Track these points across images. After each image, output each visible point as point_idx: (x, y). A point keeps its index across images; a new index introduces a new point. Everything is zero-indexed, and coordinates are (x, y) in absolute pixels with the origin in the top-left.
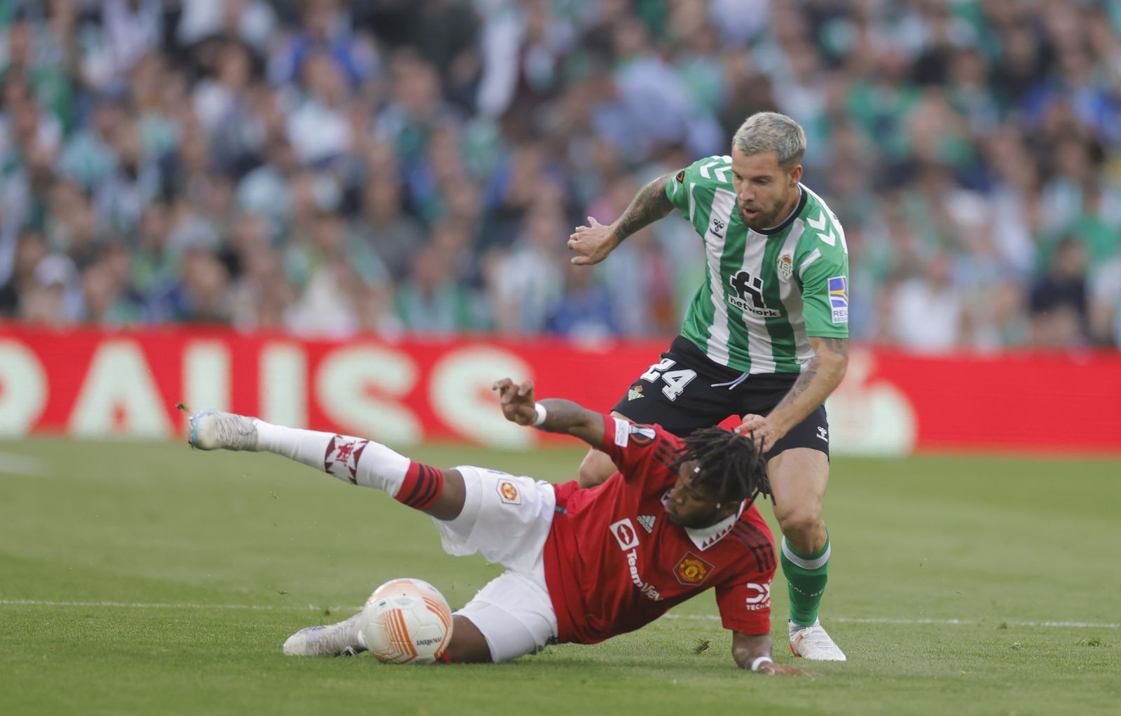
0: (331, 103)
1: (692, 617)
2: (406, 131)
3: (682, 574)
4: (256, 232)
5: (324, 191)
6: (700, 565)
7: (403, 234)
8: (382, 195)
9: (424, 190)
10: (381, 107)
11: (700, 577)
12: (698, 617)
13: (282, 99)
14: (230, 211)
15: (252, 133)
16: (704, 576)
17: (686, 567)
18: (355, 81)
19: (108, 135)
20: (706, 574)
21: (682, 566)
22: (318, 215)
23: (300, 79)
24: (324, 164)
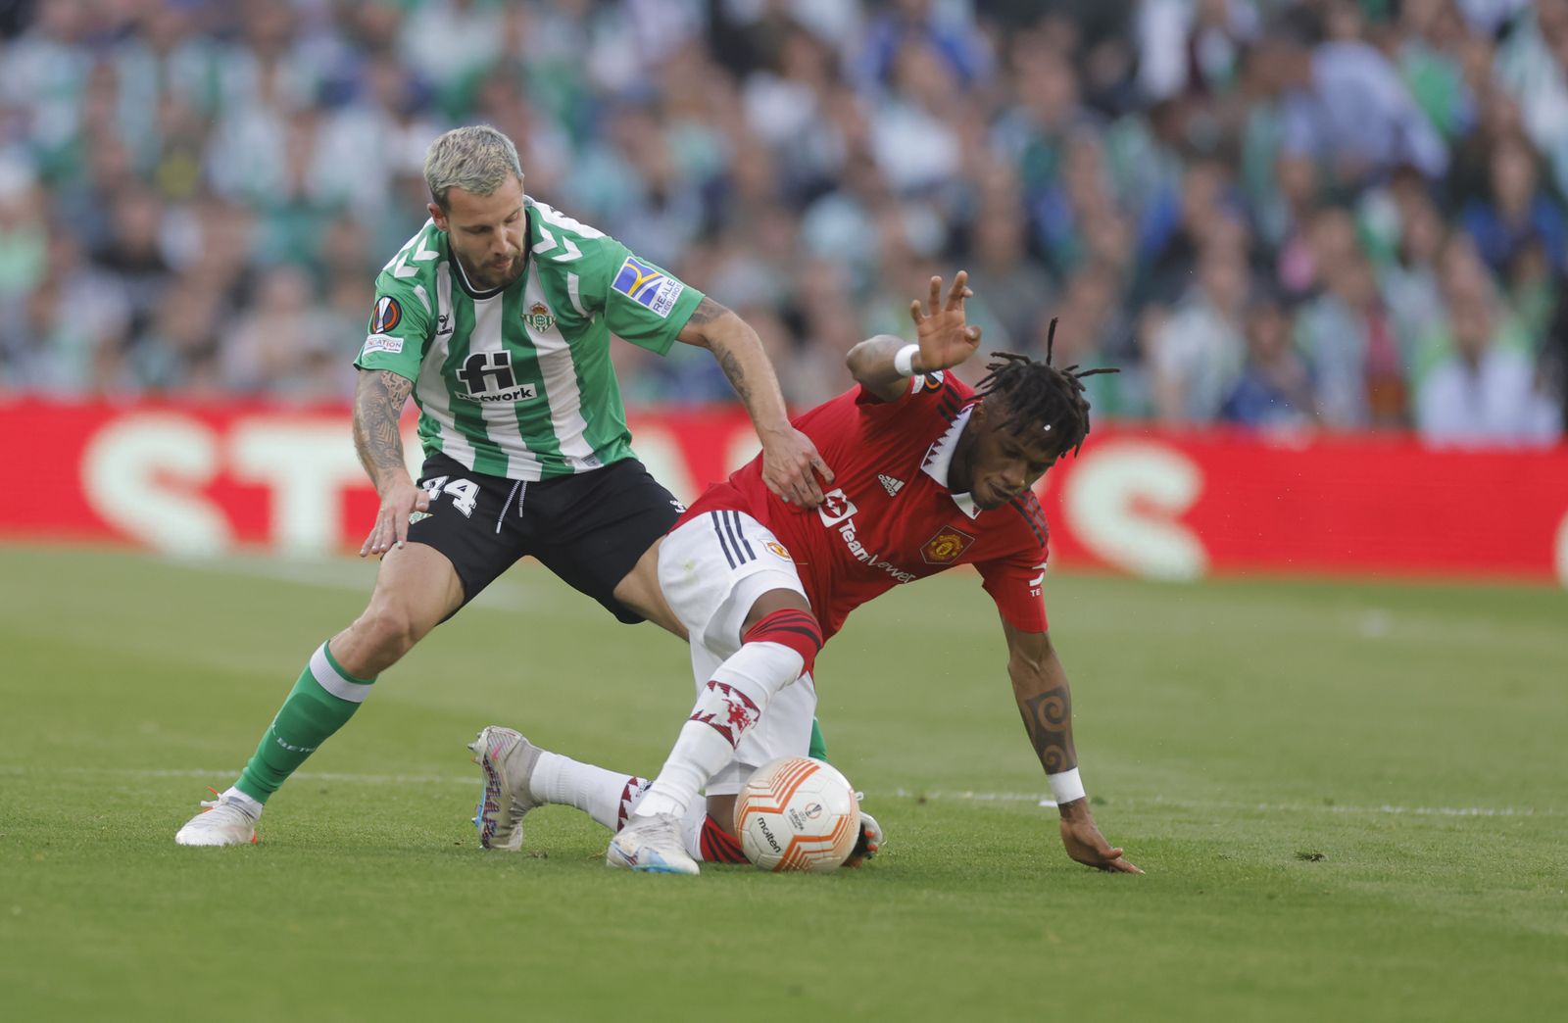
0: (935, 110)
1: (1421, 811)
2: (1032, 151)
3: (932, 553)
4: (828, 284)
5: (921, 229)
6: (957, 540)
7: (1028, 288)
8: (1000, 233)
9: (1058, 227)
10: (995, 115)
11: (954, 554)
12: (1429, 811)
13: (864, 101)
14: (795, 256)
15: (826, 150)
16: (958, 554)
17: (939, 544)
18: (964, 78)
19: (630, 151)
20: (962, 550)
21: (934, 544)
22: (917, 262)
23: (890, 77)
24: (924, 192)
